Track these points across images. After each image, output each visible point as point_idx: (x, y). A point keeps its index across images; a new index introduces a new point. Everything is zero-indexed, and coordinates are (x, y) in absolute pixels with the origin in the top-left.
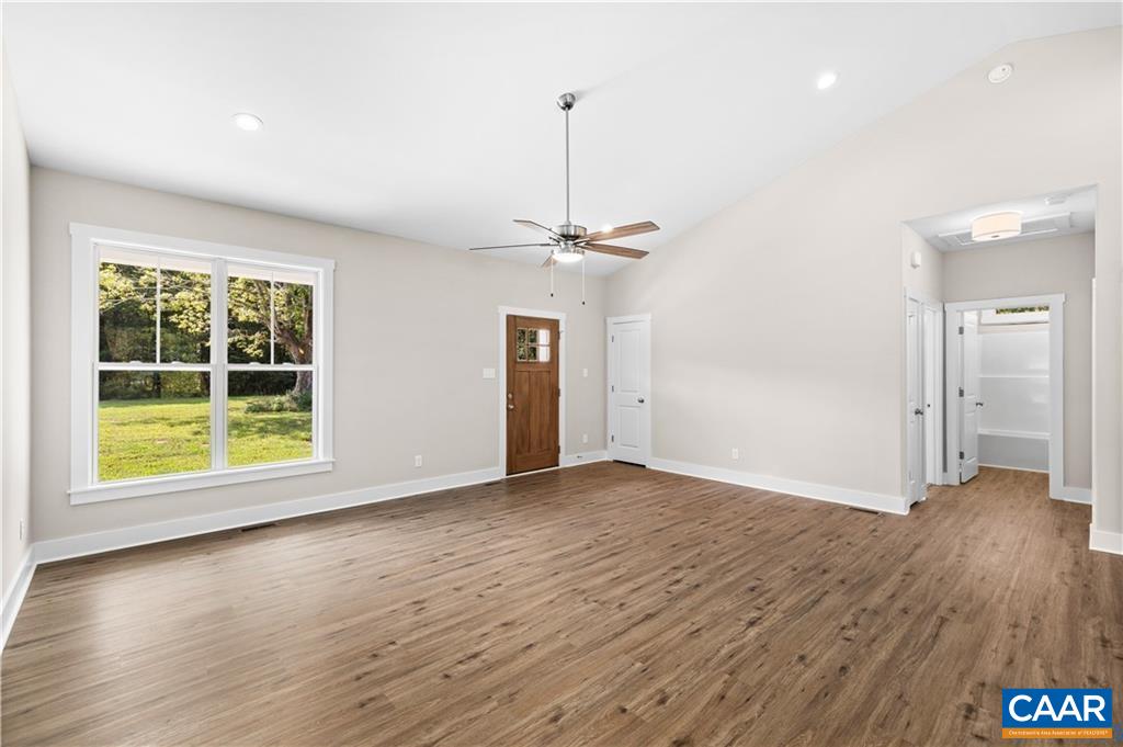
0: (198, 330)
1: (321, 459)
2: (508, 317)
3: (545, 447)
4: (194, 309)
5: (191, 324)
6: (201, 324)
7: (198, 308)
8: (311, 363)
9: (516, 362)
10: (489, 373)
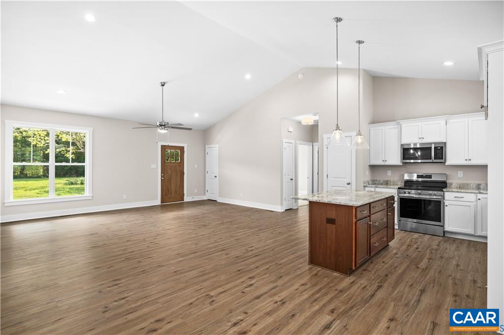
0: (42, 145)
1: (88, 195)
2: (162, 146)
3: (178, 193)
4: (40, 135)
5: (38, 142)
6: (43, 142)
7: (42, 135)
8: (84, 162)
9: (165, 162)
10: (153, 166)
